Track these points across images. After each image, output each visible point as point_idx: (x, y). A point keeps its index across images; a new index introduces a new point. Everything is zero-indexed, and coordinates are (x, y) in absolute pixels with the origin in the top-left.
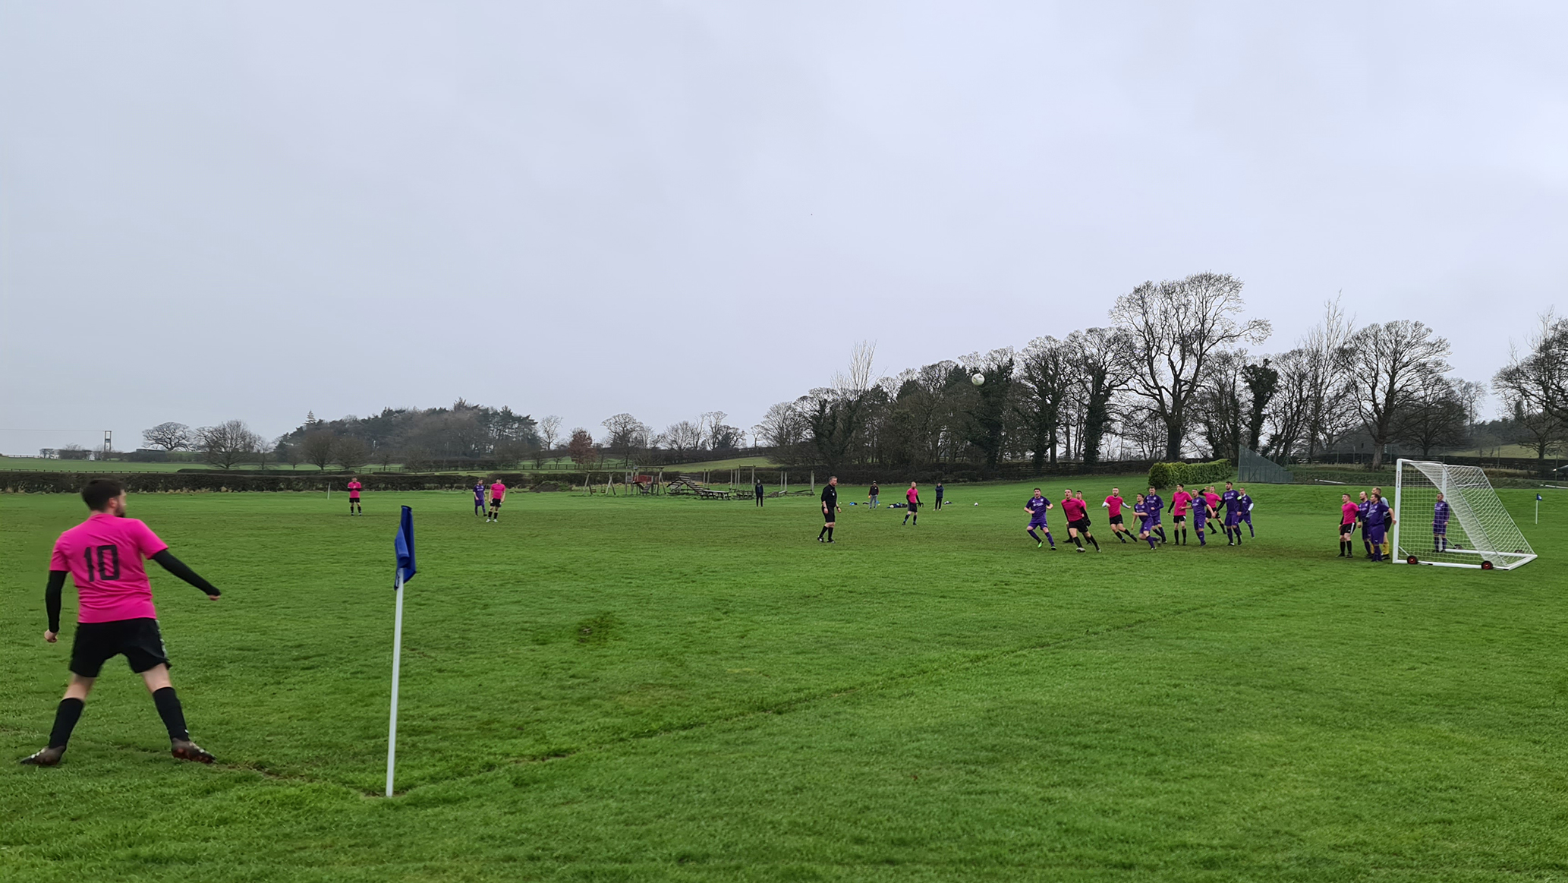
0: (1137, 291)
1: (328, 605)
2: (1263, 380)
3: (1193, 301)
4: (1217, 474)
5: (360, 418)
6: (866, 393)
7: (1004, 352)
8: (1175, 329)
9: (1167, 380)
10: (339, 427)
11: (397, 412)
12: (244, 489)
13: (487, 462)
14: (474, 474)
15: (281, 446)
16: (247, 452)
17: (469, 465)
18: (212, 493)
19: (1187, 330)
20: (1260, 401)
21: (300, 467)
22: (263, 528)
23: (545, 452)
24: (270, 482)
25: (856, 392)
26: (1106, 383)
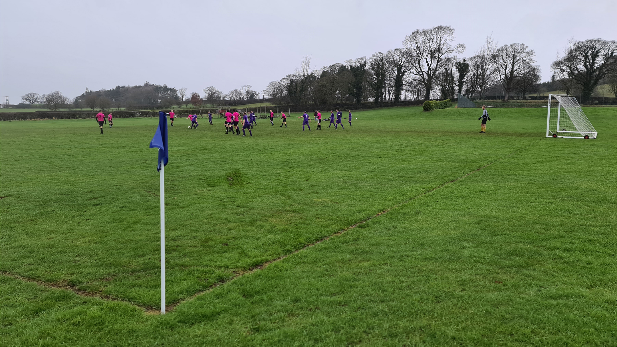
0: (414, 33)
1: (103, 168)
2: (463, 68)
3: (435, 37)
4: (447, 105)
5: (107, 90)
6: (308, 76)
7: (362, 59)
8: (429, 48)
9: (425, 69)
10: (98, 93)
11: (121, 87)
12: (62, 118)
13: (159, 106)
14: (155, 111)
15: (76, 101)
16: (63, 105)
17: (152, 108)
18: (50, 120)
19: (433, 48)
20: (462, 76)
21: (84, 110)
22: (70, 134)
23: (181, 102)
24: (72, 116)
25: (304, 76)
26: (402, 70)
